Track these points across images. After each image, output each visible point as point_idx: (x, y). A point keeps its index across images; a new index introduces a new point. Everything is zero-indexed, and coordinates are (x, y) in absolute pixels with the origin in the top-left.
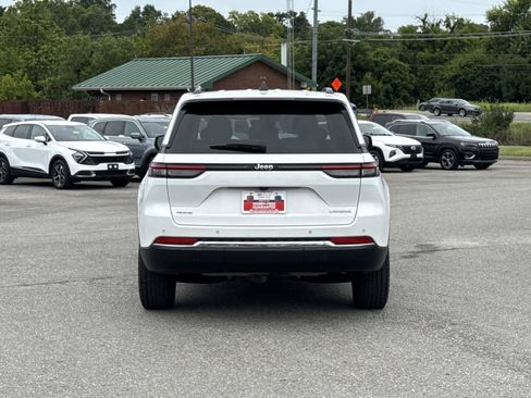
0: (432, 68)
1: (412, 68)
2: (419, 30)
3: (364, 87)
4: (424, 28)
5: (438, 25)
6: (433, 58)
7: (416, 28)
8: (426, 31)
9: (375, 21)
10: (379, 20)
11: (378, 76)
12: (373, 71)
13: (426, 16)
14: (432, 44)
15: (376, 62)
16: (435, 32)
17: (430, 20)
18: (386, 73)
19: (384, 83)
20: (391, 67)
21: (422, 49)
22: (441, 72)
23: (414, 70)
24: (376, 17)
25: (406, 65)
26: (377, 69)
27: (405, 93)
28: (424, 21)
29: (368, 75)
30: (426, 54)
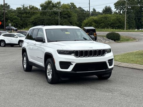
0: (26, 19)
2: (22, 9)
4: (23, 8)
5: (27, 7)
6: (26, 17)
7: (21, 8)
8: (24, 9)
9: (8, 6)
11: (12, 21)
12: (10, 19)
13: (24, 5)
14: (26, 13)
15: (11, 17)
16: (27, 9)
17: (25, 6)
18: (14, 20)
19: (14, 23)
20: (15, 19)
21: (23, 14)
22: (29, 20)
23: (21, 20)
25: (19, 18)
28: (23, 6)
29: (9, 21)
30: (24, 15)
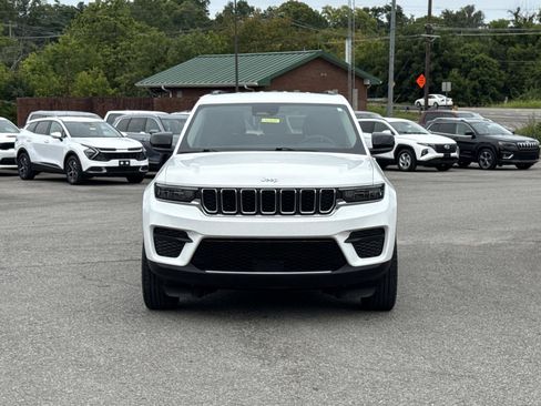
0: (523, 64)
1: (503, 64)
2: (511, 24)
3: (444, 84)
4: (516, 22)
5: (531, 19)
6: (525, 54)
7: (508, 22)
8: (518, 25)
9: (475, 15)
10: (479, 14)
11: (465, 73)
12: (460, 67)
13: (519, 9)
14: (524, 39)
15: (463, 58)
16: (528, 27)
17: (523, 14)
18: (474, 69)
19: (471, 79)
20: (479, 64)
21: (513, 44)
22: (532, 68)
23: (504, 66)
24: (476, 10)
25: (495, 61)
26: (464, 66)
27: (493, 90)
28: (516, 15)
29: (455, 72)
30: (518, 49)
